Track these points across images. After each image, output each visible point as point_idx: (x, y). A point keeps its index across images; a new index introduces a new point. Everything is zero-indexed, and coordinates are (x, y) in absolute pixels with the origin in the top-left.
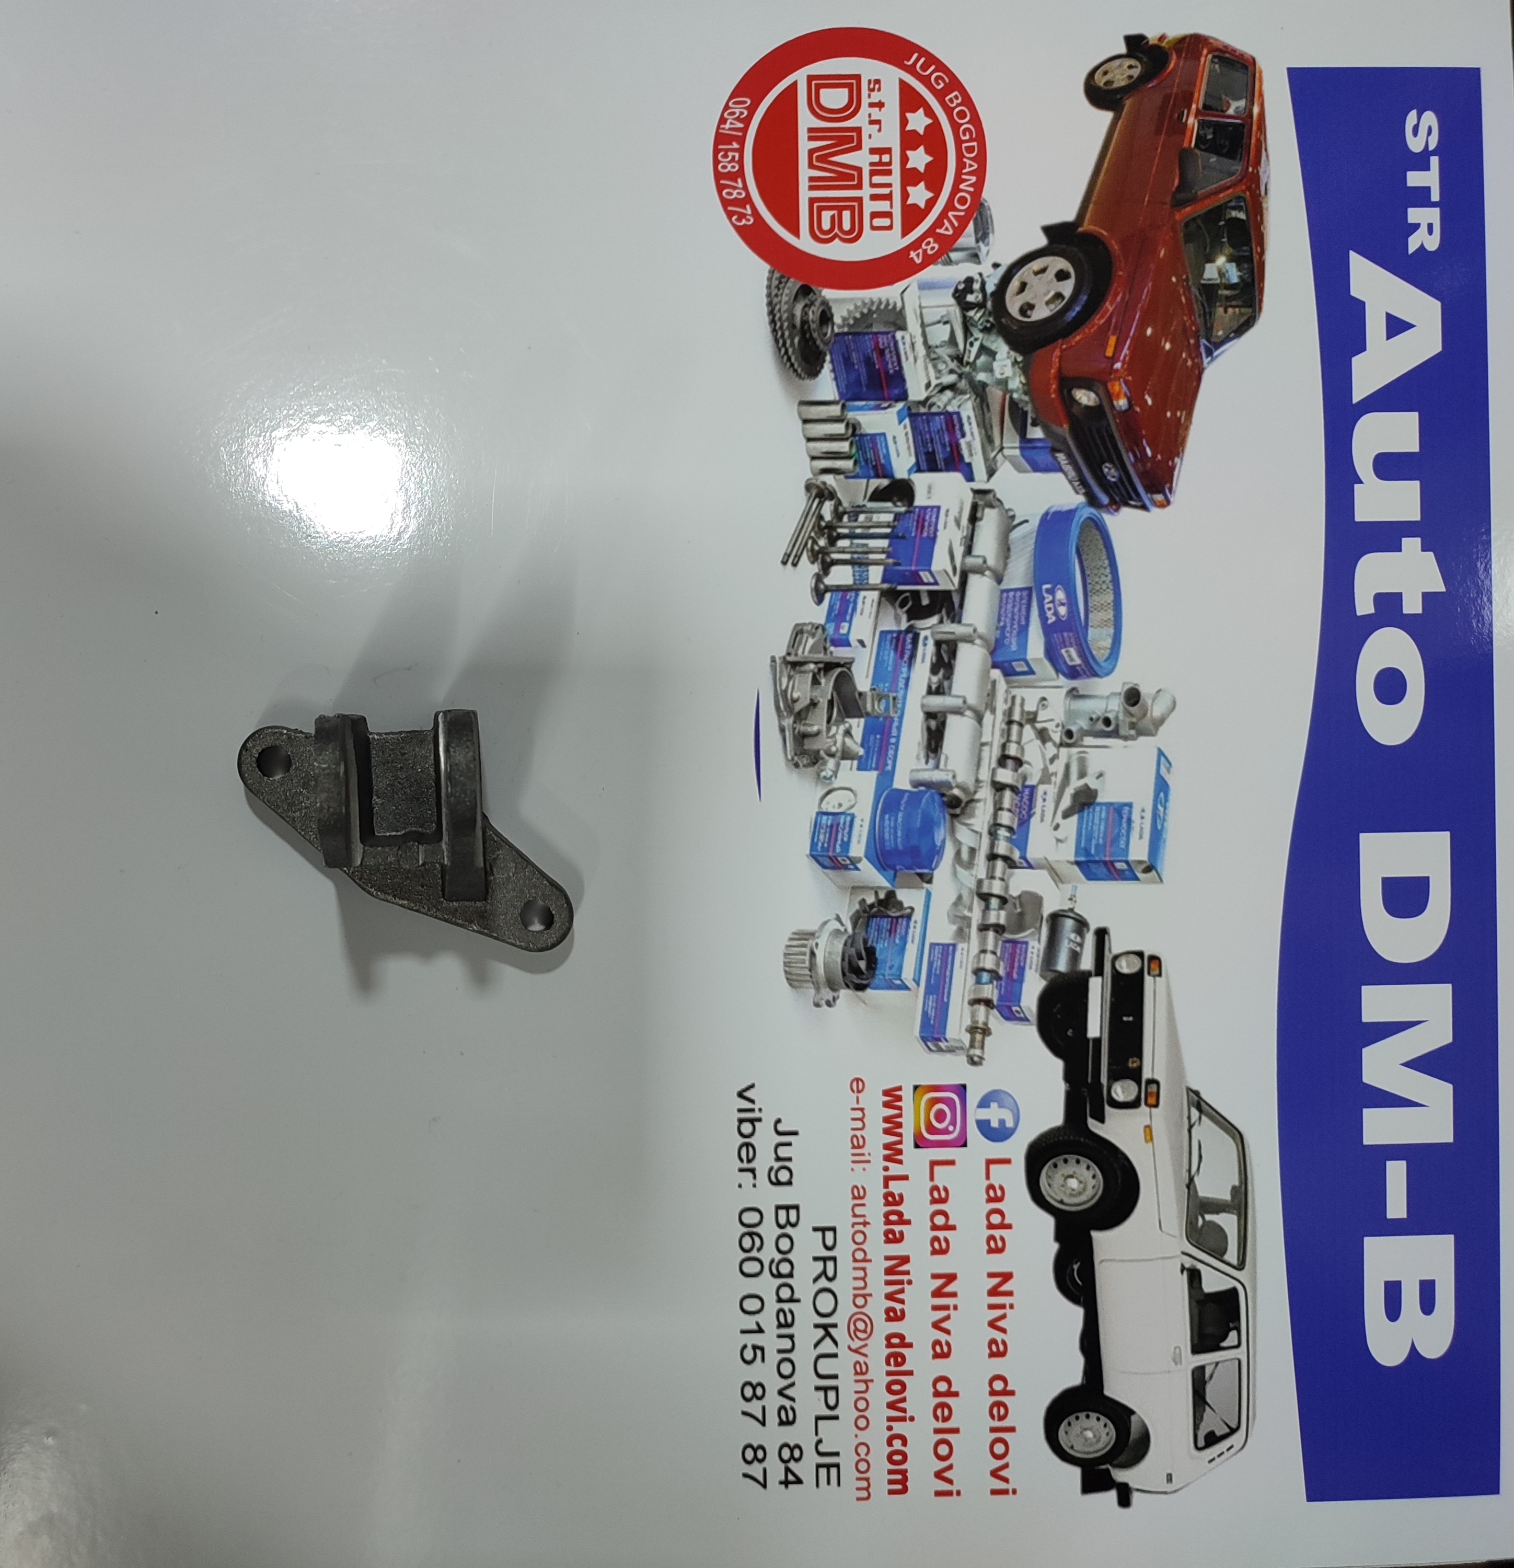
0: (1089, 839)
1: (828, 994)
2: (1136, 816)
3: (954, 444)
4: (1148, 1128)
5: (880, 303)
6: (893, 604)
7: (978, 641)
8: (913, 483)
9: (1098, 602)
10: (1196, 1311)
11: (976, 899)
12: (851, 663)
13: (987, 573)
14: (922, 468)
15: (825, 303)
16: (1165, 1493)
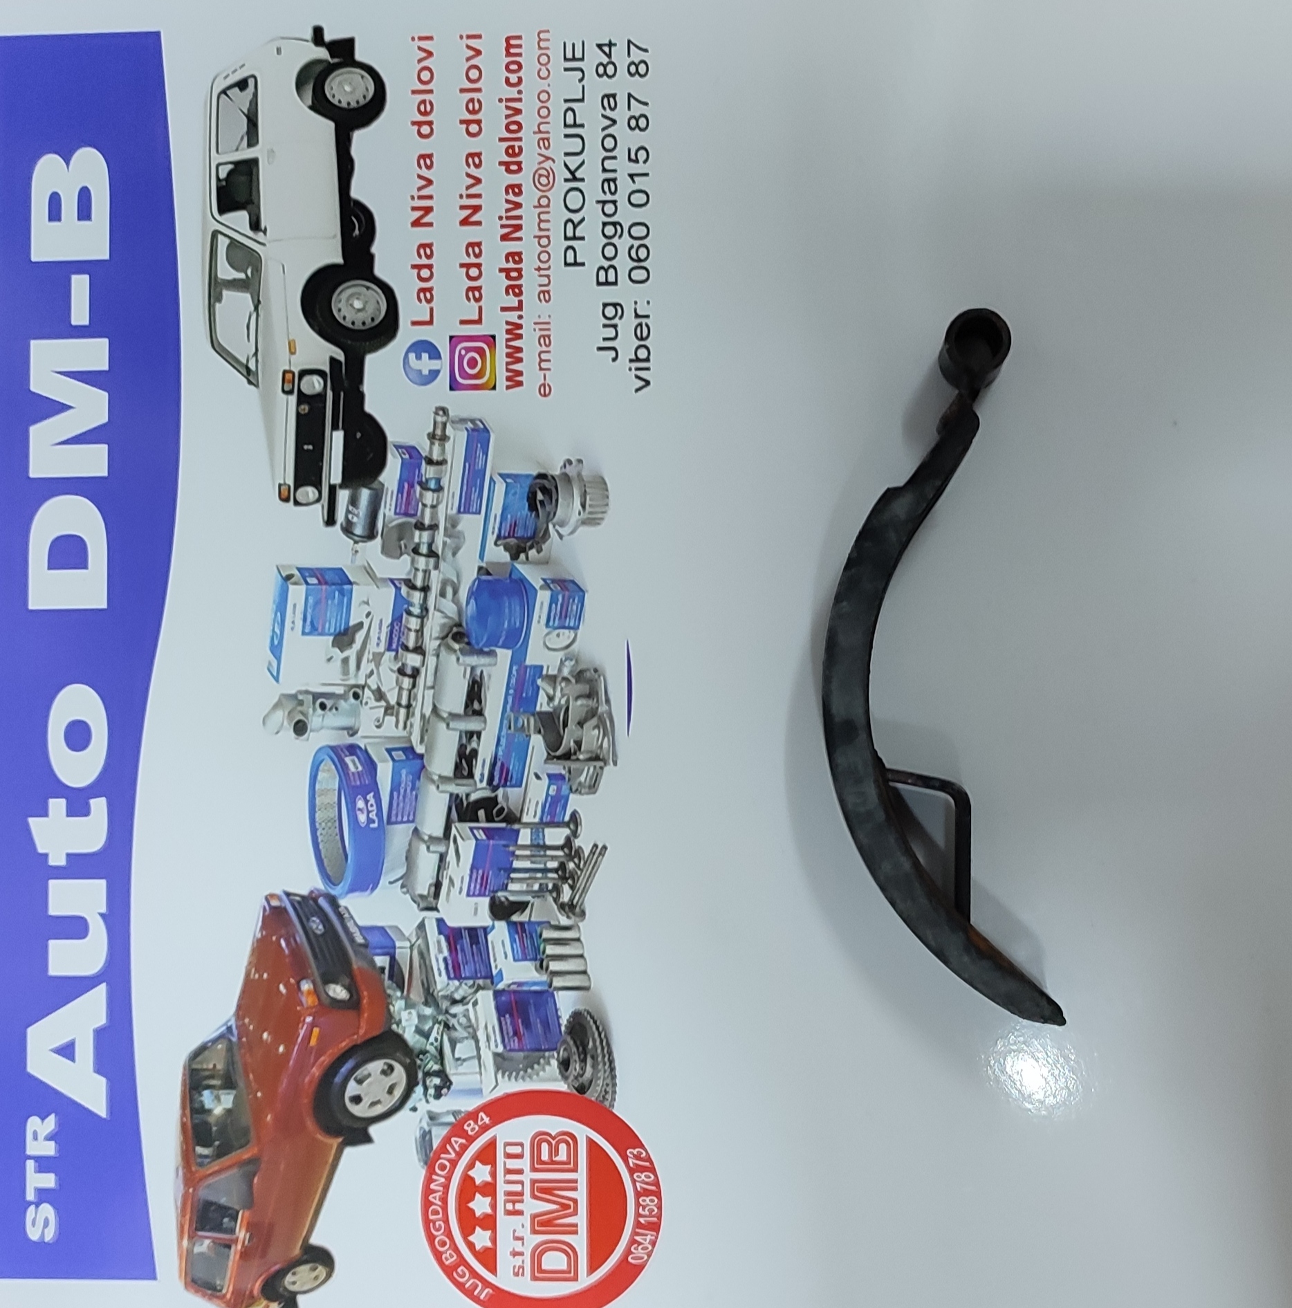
0: (340, 603)
1: (570, 471)
2: (299, 623)
3: (454, 952)
4: (292, 352)
5: (516, 1079)
6: (510, 812)
7: (436, 778)
8: (490, 917)
9: (329, 811)
10: (254, 193)
11: (440, 553)
12: (546, 761)
13: (426, 838)
14: (482, 931)
15: (565, 1078)
16: (283, 38)
